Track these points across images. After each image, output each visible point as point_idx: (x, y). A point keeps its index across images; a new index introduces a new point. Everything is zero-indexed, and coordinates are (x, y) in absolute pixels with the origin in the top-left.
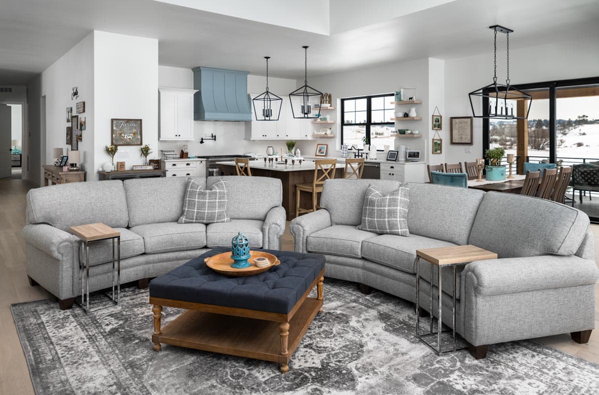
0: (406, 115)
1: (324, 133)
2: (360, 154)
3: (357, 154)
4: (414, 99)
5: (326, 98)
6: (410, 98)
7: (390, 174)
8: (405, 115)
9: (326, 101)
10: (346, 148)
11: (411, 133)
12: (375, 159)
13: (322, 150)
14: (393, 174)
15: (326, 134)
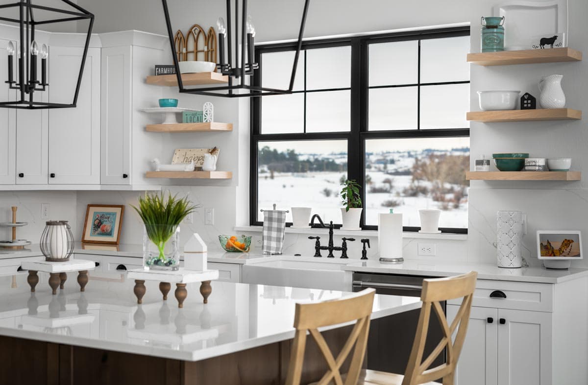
0: (528, 102)
1: (190, 167)
2: (338, 243)
3: (324, 242)
4: (563, 41)
5: (196, 41)
6: (544, 41)
7: (490, 320)
8: (523, 99)
9: (196, 52)
10: (280, 220)
11: (547, 168)
12: (400, 260)
13: (107, 225)
14: (502, 321)
15: (198, 169)
